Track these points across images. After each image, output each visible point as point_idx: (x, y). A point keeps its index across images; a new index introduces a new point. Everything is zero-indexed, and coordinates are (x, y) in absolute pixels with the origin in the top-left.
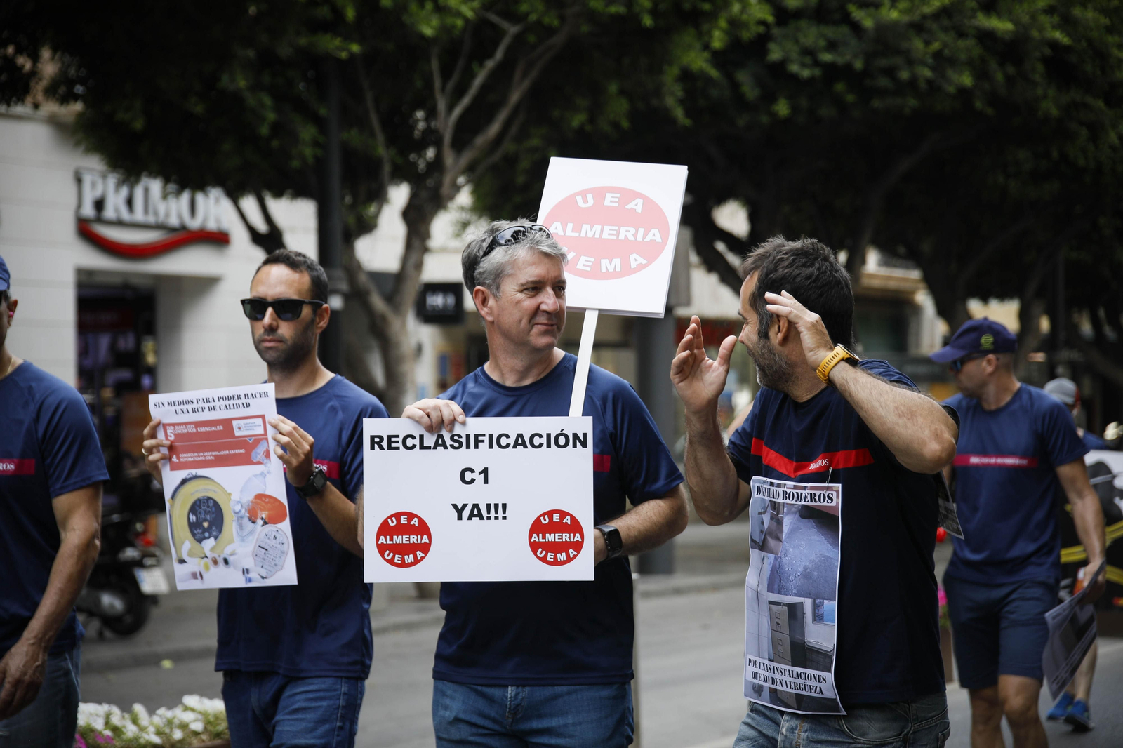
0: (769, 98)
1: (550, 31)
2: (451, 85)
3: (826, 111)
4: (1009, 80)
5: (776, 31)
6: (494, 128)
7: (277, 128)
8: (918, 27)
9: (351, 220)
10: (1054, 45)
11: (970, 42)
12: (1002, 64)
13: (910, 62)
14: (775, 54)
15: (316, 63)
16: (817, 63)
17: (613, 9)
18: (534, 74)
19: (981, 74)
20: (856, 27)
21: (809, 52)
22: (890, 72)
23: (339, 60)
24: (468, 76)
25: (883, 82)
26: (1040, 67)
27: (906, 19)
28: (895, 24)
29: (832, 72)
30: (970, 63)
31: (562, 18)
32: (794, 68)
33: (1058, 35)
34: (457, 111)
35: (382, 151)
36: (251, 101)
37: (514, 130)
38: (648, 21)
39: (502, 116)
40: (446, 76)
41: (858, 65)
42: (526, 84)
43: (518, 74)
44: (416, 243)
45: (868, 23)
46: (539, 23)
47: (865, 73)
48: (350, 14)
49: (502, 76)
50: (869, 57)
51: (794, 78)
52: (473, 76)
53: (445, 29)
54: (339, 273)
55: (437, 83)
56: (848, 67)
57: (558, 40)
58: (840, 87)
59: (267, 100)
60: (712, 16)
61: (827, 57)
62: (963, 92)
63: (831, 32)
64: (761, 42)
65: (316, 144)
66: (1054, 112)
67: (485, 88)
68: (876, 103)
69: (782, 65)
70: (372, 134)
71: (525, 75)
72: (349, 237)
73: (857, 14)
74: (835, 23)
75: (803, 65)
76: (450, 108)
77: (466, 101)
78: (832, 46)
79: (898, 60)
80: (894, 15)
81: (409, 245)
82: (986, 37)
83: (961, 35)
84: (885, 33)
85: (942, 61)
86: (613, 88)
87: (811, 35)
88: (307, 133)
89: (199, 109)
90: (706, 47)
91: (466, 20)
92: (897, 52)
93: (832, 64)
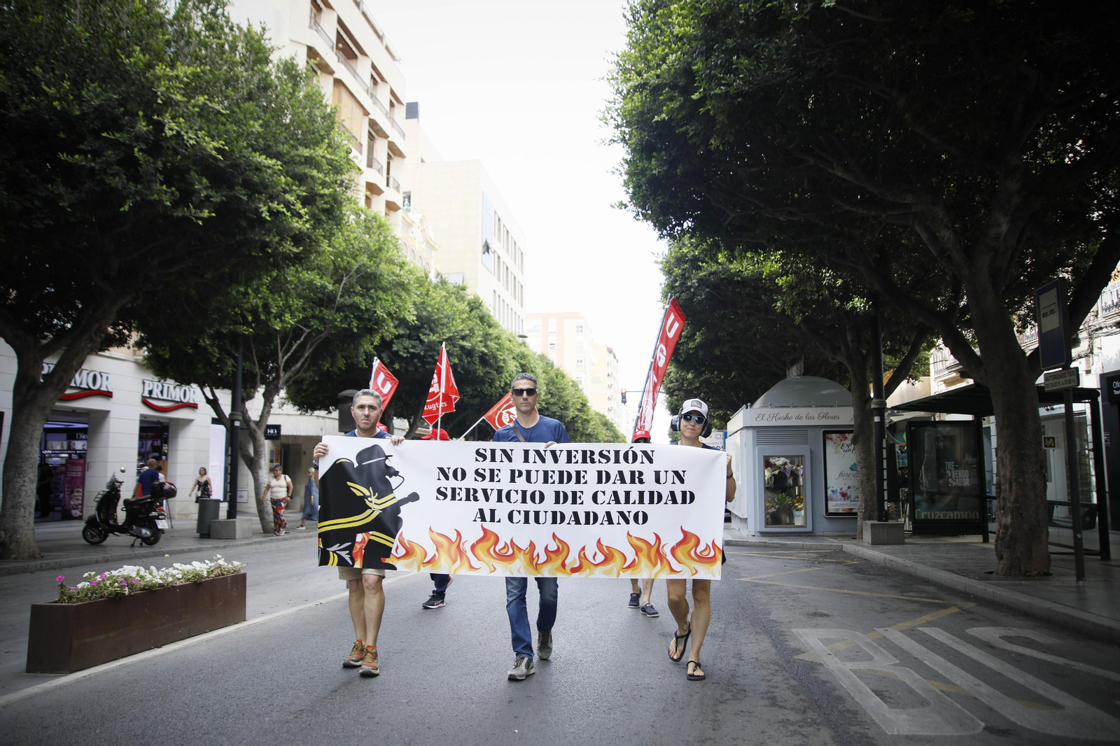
1: (321, 332)
2: (284, 349)
4: (469, 362)
5: (395, 341)
6: (299, 365)
7: (219, 360)
9: (245, 395)
10: (482, 352)
11: (458, 349)
12: (466, 357)
14: (395, 348)
15: (235, 338)
16: (408, 352)
17: (343, 326)
18: (314, 347)
19: (461, 360)
20: (422, 342)
21: (405, 348)
23: (244, 335)
24: (291, 345)
25: (430, 360)
26: (478, 359)
27: (438, 340)
28: (434, 341)
29: (414, 355)
30: (457, 356)
31: (325, 328)
32: (401, 353)
33: (483, 349)
34: (286, 357)
35: (257, 370)
36: (210, 350)
37: (306, 365)
38: (355, 330)
39: (302, 360)
40: (282, 345)
41: (422, 354)
42: (311, 350)
43: (308, 347)
44: (268, 404)
45: (426, 340)
46: (317, 329)
47: (424, 356)
48: (250, 318)
49: (302, 347)
50: (426, 351)
51: (401, 356)
52: (292, 346)
53: (283, 328)
54: (239, 413)
55: (279, 348)
56: (419, 354)
57: (323, 335)
58: (416, 360)
59: (216, 350)
60: (377, 331)
61: (412, 351)
63: (413, 342)
64: (391, 342)
65: (234, 366)
66: (482, 374)
67: (296, 351)
68: (427, 367)
69: (397, 352)
70: (255, 364)
71: (310, 347)
72: (244, 401)
73: (422, 337)
74: (415, 340)
76: (283, 357)
77: (289, 354)
78: (414, 347)
79: (435, 353)
80: (434, 338)
81: (265, 405)
82: (462, 348)
84: (430, 342)
86: (339, 356)
87: (407, 343)
88: (230, 362)
89: (191, 351)
90: (372, 344)
91: (292, 325)
92: (435, 350)
93: (414, 353)
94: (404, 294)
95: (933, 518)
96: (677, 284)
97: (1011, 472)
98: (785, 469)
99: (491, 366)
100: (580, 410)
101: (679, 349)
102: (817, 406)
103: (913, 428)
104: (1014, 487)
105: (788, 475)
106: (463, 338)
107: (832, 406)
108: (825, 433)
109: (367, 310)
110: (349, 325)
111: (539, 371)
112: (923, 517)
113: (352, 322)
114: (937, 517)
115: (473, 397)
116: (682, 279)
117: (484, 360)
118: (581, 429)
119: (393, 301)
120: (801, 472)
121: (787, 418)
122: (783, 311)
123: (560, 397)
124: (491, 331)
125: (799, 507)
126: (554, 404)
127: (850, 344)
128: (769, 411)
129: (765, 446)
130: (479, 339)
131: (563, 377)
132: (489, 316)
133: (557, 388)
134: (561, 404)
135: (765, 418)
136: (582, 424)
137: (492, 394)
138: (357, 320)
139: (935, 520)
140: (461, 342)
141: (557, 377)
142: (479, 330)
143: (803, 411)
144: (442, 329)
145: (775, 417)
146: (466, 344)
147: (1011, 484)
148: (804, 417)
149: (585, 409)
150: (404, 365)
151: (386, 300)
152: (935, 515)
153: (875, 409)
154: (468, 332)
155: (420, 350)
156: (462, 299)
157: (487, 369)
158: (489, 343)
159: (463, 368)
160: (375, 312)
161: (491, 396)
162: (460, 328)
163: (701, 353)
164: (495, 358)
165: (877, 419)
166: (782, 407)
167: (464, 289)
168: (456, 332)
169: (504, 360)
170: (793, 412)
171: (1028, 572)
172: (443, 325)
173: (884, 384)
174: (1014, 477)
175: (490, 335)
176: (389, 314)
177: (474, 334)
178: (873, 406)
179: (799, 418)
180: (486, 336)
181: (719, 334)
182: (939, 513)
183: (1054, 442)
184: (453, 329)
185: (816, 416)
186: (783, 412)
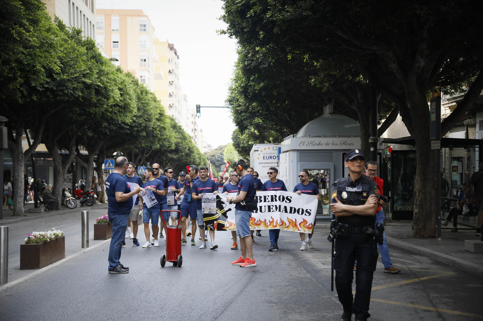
0: (30, 95)
3: (44, 99)
8: (69, 80)
10: (99, 86)
11: (81, 84)
12: (86, 90)
13: (67, 89)
16: (43, 87)
19: (83, 92)
21: (41, 84)
22: (62, 91)
25: (61, 93)
26: (94, 91)
28: (65, 79)
32: (38, 88)
33: (100, 84)
41: (55, 89)
45: (58, 79)
50: (57, 87)
51: (39, 90)
56: (52, 89)
58: (49, 93)
61: (47, 86)
62: (79, 96)
68: (58, 98)
69: (35, 87)
75: (40, 87)
79: (65, 88)
80: (65, 77)
82: (84, 83)
83: (79, 83)
84: (63, 80)
85: (75, 89)
92: (64, 86)
93: (47, 88)
94: (52, 51)
95: (405, 210)
96: (250, 55)
97: (420, 186)
98: (317, 177)
99: (102, 95)
100: (158, 120)
101: (248, 89)
102: (339, 136)
103: (394, 155)
104: (421, 194)
105: (319, 182)
106: (85, 76)
107: (349, 137)
108: (344, 154)
109: (28, 64)
110: (14, 74)
111: (131, 92)
112: (399, 209)
113: (17, 73)
114: (407, 209)
115: (80, 115)
116: (253, 52)
117: (98, 91)
118: (159, 136)
119: (46, 57)
120: (328, 180)
121: (319, 144)
122: (315, 85)
123: (145, 111)
124: (103, 68)
125: (326, 202)
126: (140, 117)
127: (360, 100)
128: (308, 140)
129: (305, 163)
130: (96, 76)
131: (147, 93)
132: (100, 55)
133: (142, 104)
134: (146, 116)
135: (305, 144)
136: (160, 131)
137: (96, 113)
138: (20, 71)
139: (406, 211)
140: (83, 79)
141: (142, 93)
142: (95, 69)
143: (330, 140)
144: (69, 70)
145: (312, 143)
146: (88, 81)
147: (419, 192)
148: (331, 144)
149: (163, 118)
150: (39, 97)
151: (41, 57)
152: (406, 208)
153: (371, 143)
154: (88, 71)
155: (52, 86)
156: (79, 42)
157: (100, 97)
158: (102, 78)
159: (83, 98)
160: (35, 66)
161: (95, 114)
162: (83, 68)
163: (263, 93)
164: (106, 88)
165: (372, 149)
166: (317, 136)
167: (79, 32)
168: (80, 71)
169: (112, 90)
170: (324, 140)
171: (423, 236)
172: (70, 66)
173: (378, 129)
174: (421, 189)
175: (102, 71)
176: (44, 67)
177: (93, 72)
178: (370, 141)
179: (327, 144)
180: (101, 73)
181: (277, 83)
182: (408, 207)
183: (457, 169)
184: (78, 69)
185: (339, 143)
186: (317, 140)
